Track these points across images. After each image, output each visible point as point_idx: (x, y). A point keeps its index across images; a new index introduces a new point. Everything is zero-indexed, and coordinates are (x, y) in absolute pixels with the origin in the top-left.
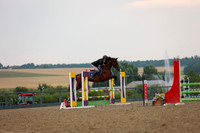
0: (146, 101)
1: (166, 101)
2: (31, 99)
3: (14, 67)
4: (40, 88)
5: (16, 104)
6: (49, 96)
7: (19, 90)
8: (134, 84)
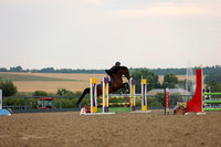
0: (168, 110)
1: (187, 110)
2: (50, 103)
3: (34, 71)
4: (59, 93)
5: (35, 108)
6: (68, 101)
7: (38, 94)
8: (155, 92)
